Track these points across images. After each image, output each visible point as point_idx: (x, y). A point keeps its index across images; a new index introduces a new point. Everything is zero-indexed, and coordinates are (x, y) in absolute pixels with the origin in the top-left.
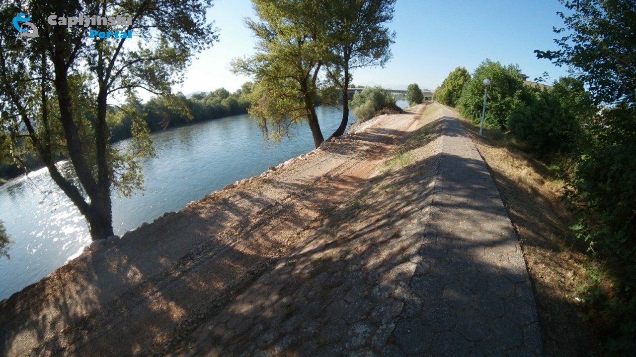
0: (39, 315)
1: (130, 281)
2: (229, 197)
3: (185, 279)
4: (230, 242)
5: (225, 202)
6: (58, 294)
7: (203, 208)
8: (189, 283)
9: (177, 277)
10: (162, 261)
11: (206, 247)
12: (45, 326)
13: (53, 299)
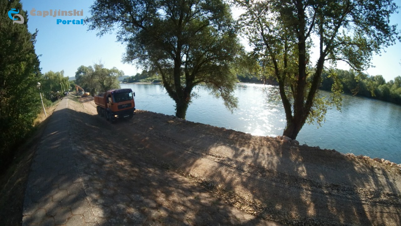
0: (241, 147)
1: (299, 172)
2: (376, 168)
3: (327, 198)
4: (364, 199)
5: (372, 169)
6: (257, 147)
7: (358, 163)
8: (329, 202)
9: (325, 193)
10: (321, 177)
11: (349, 190)
12: (241, 154)
13: (253, 147)
